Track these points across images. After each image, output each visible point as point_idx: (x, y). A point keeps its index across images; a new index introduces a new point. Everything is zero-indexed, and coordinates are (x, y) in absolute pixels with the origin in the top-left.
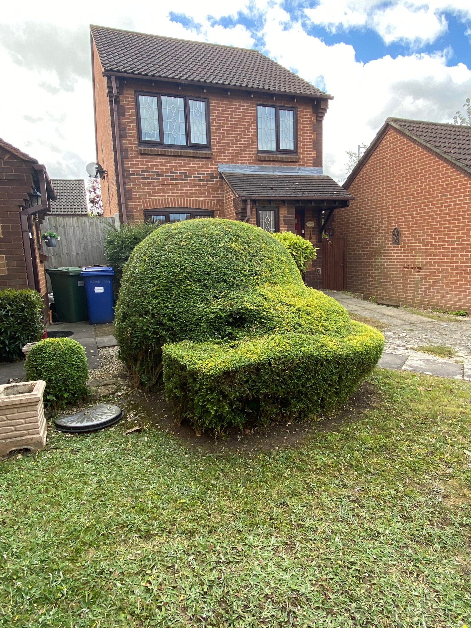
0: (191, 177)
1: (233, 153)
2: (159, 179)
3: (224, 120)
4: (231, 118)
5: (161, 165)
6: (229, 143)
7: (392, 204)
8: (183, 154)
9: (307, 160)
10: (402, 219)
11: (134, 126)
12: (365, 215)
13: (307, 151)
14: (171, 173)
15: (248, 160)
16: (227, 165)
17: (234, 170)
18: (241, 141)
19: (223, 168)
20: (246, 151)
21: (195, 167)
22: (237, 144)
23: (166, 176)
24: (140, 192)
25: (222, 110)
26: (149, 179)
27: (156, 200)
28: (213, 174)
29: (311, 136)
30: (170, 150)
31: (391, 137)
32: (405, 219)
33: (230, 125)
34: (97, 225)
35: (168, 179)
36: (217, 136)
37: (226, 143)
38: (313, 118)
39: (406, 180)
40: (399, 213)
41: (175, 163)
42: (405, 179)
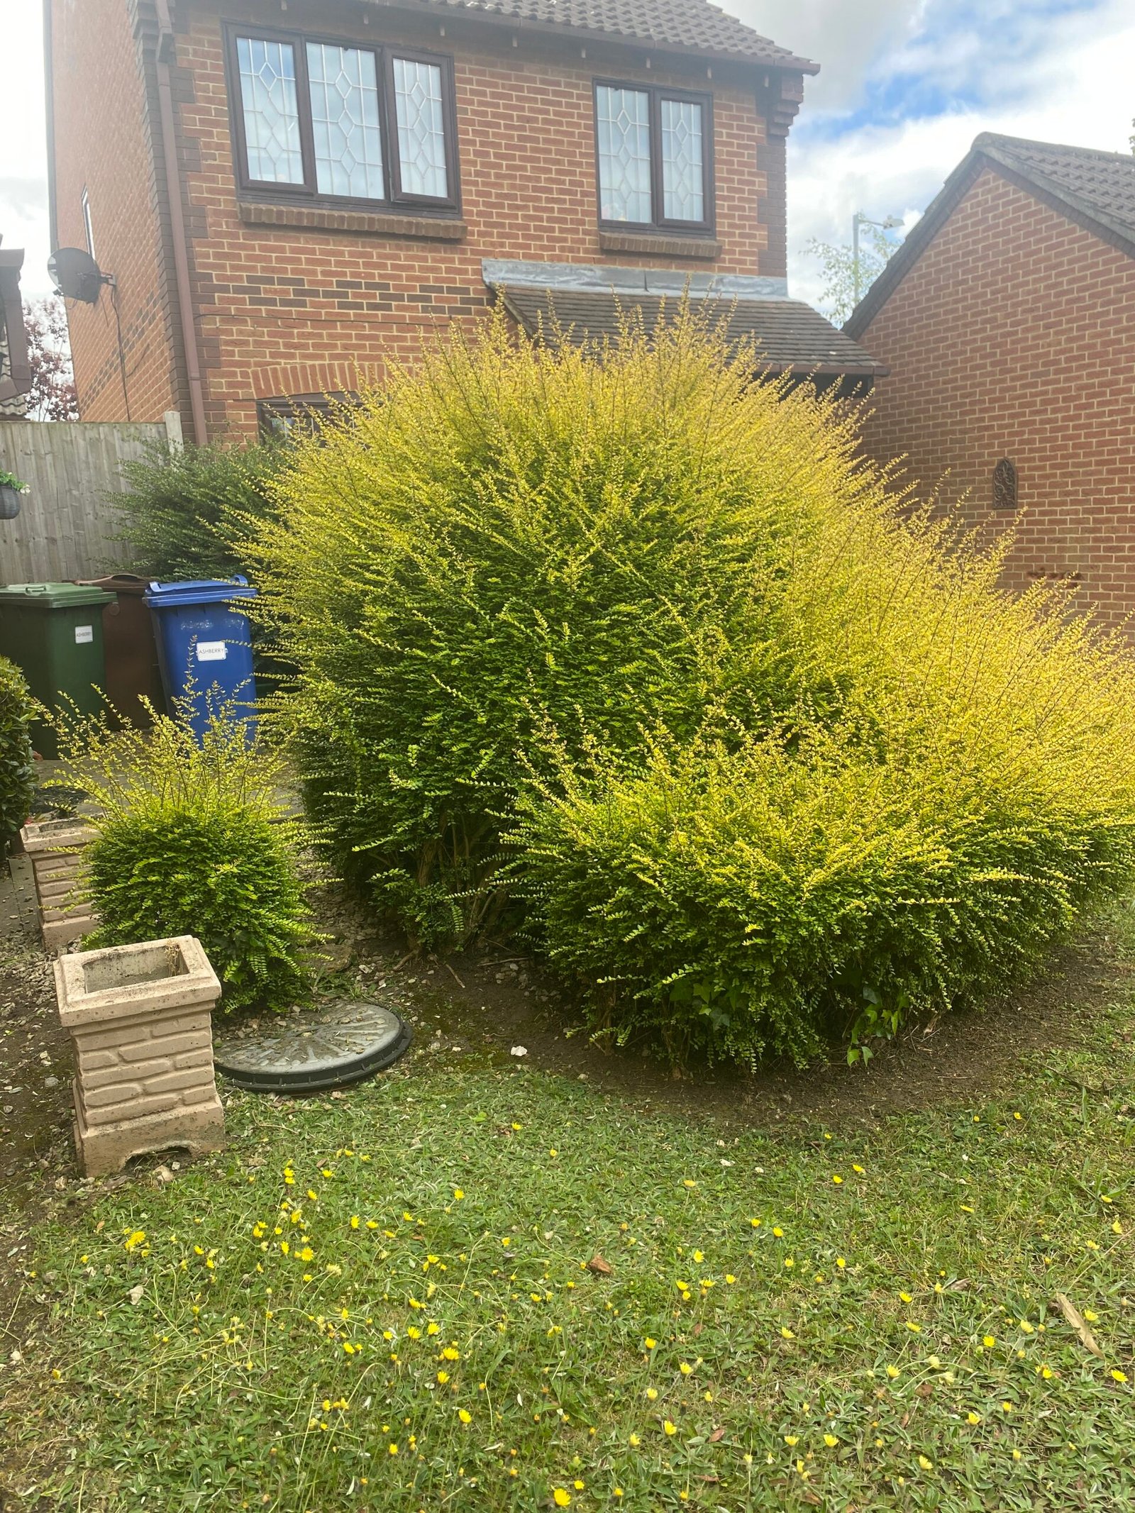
0: (401, 298)
1: (527, 228)
2: (303, 304)
3: (498, 126)
4: (520, 118)
5: (309, 261)
6: (514, 197)
7: (993, 391)
8: (376, 227)
9: (741, 253)
10: (1023, 433)
11: (220, 135)
12: (909, 421)
13: (743, 227)
14: (339, 284)
15: (571, 250)
16: (510, 264)
17: (531, 277)
18: (550, 190)
19: (500, 273)
20: (564, 221)
21: (412, 268)
22: (538, 199)
23: (326, 294)
24: (246, 343)
25: (494, 95)
26: (272, 302)
27: (294, 369)
28: (466, 291)
29: (753, 183)
30: (336, 214)
31: (989, 191)
32: (1031, 432)
33: (516, 142)
34: (111, 449)
35: (332, 305)
36: (478, 174)
37: (506, 196)
38: (758, 129)
39: (1035, 319)
40: (1012, 416)
41: (351, 254)
42: (1030, 316)
